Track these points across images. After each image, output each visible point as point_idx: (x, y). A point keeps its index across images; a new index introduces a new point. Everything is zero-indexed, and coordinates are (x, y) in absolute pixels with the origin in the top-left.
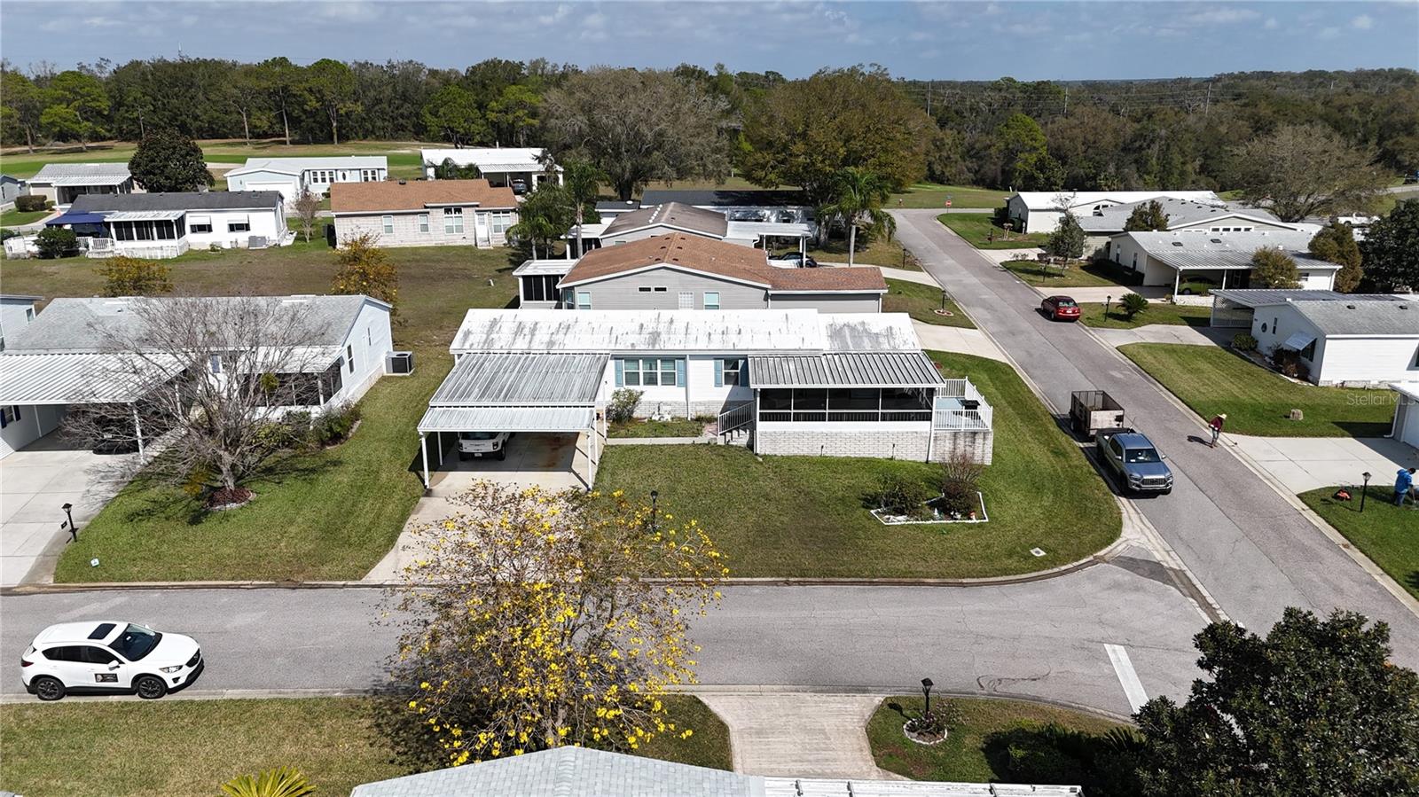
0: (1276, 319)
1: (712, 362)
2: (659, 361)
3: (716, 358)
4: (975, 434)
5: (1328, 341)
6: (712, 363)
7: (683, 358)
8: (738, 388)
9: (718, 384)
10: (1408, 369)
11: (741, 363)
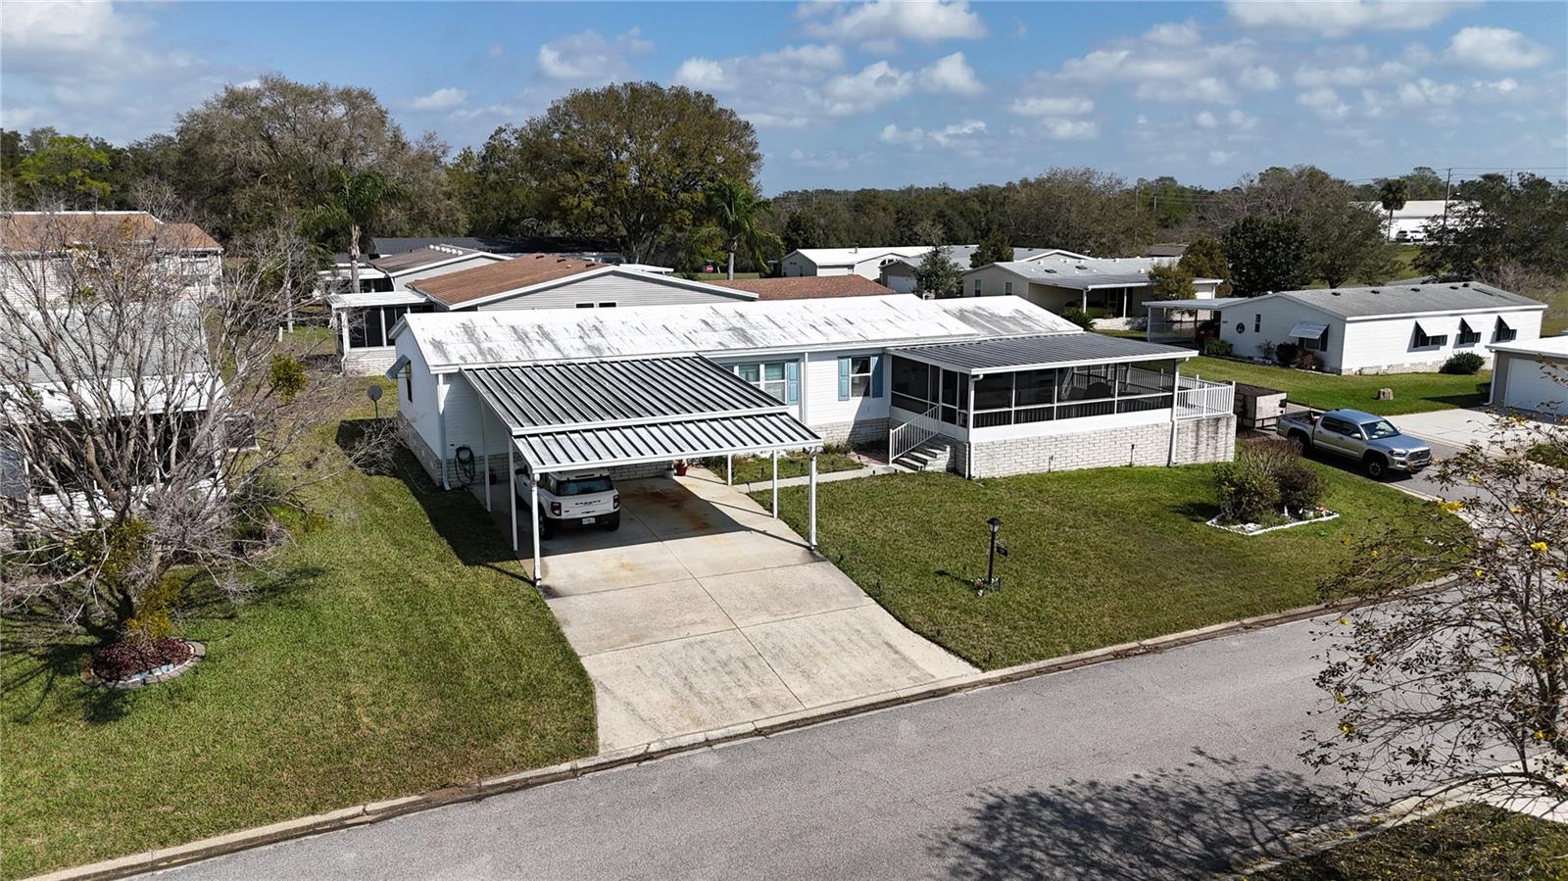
0: (1259, 316)
1: (836, 362)
2: (762, 367)
3: (840, 355)
4: (1218, 420)
5: (1347, 325)
6: (833, 365)
7: (797, 358)
8: (871, 400)
9: (842, 397)
10: (1409, 351)
11: (874, 361)
